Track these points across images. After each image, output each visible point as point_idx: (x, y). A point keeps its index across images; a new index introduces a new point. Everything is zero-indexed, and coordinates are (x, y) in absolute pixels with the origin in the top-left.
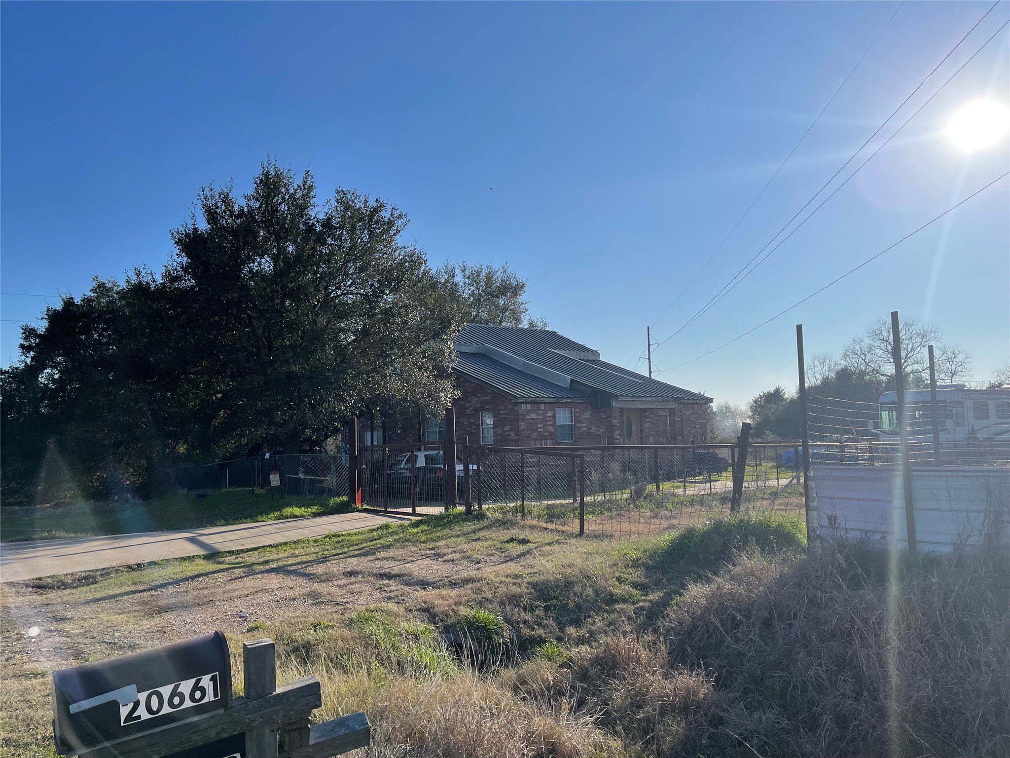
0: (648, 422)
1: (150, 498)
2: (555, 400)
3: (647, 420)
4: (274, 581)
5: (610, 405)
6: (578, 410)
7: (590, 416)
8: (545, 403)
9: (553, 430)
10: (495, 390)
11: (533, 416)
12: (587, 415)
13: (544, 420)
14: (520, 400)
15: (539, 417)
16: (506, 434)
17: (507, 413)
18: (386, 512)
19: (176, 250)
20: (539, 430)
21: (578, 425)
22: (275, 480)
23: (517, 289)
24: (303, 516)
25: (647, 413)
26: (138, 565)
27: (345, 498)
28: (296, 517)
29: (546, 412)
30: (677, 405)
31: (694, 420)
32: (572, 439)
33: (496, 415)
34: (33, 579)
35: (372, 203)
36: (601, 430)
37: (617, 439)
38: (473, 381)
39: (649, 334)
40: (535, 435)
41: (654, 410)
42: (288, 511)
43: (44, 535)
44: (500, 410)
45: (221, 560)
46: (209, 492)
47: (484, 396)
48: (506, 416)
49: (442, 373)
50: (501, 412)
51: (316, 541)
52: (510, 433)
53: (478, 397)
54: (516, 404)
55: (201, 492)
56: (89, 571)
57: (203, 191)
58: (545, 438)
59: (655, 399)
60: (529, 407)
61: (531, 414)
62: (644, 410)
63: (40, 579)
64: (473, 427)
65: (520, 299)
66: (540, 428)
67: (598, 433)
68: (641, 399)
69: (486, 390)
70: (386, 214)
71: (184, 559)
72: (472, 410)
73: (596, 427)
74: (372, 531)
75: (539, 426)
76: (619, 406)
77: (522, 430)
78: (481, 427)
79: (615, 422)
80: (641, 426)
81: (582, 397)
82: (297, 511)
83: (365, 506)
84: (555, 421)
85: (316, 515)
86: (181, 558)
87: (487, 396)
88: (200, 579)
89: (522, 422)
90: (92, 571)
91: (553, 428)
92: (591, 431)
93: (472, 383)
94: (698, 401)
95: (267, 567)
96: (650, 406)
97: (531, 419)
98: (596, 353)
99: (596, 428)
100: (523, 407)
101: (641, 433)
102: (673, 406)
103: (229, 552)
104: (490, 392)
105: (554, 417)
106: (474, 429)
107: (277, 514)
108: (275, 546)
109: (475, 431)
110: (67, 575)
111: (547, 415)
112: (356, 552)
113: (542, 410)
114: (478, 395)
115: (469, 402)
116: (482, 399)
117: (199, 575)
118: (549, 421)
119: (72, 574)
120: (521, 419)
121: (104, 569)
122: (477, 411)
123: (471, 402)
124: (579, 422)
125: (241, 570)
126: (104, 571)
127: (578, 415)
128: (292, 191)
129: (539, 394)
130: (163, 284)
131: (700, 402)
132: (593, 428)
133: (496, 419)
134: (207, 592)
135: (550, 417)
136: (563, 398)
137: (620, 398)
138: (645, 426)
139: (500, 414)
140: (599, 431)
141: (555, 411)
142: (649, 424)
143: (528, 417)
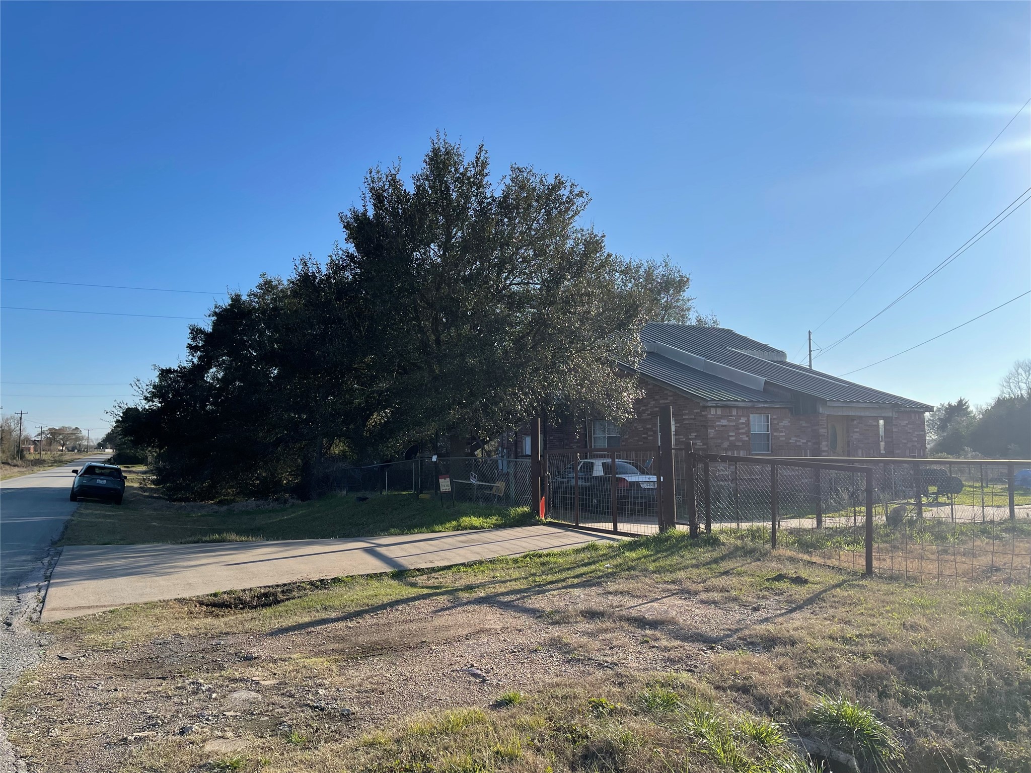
0: (857, 432)
1: (309, 499)
2: (749, 404)
3: (855, 430)
4: (492, 618)
5: (815, 412)
6: (775, 417)
7: (789, 424)
8: (737, 407)
9: (747, 439)
10: (678, 392)
11: (724, 422)
12: (786, 423)
13: (737, 428)
14: (710, 404)
15: (731, 424)
17: (691, 419)
18: (577, 527)
19: (344, 234)
20: (730, 439)
21: (775, 434)
22: (445, 485)
23: (681, 284)
24: (483, 528)
25: (855, 422)
26: (322, 581)
27: (526, 509)
28: (476, 528)
29: (738, 417)
30: (894, 413)
31: (911, 431)
32: (768, 451)
33: (679, 420)
34: (208, 595)
35: (551, 180)
36: (803, 441)
38: (650, 381)
39: (810, 339)
40: (726, 445)
41: (864, 419)
42: (466, 520)
43: (214, 537)
44: (684, 415)
45: (413, 580)
46: (368, 494)
47: (663, 399)
48: (691, 421)
50: (684, 417)
51: (515, 561)
52: (696, 441)
53: (657, 400)
54: (705, 408)
55: (360, 494)
56: (269, 587)
57: (370, 173)
58: (738, 448)
59: (870, 405)
60: (719, 412)
61: (722, 421)
62: (852, 419)
63: (215, 595)
64: (649, 433)
65: (686, 294)
66: (732, 436)
67: (798, 444)
68: (854, 405)
69: (666, 392)
70: (565, 192)
71: (370, 576)
72: (648, 415)
73: (795, 436)
74: (578, 551)
75: (730, 434)
76: (827, 413)
77: (711, 438)
79: (823, 431)
80: (848, 437)
81: (781, 402)
82: (476, 521)
83: (549, 520)
84: (749, 429)
85: (497, 527)
86: (367, 575)
87: (667, 399)
88: (400, 607)
89: (711, 429)
90: (272, 587)
91: (747, 436)
92: (790, 441)
93: (649, 384)
94: (916, 409)
95: (474, 595)
96: (858, 414)
97: (722, 426)
98: (782, 354)
99: (796, 438)
100: (713, 411)
101: (848, 446)
102: (890, 414)
103: (418, 570)
104: (671, 394)
105: (748, 423)
106: (651, 436)
107: (454, 523)
108: (470, 565)
109: (651, 438)
110: (244, 590)
111: (741, 421)
112: (576, 581)
113: (734, 416)
114: (657, 397)
115: (644, 406)
116: (661, 402)
117: (398, 602)
118: (743, 428)
119: (251, 590)
120: (710, 426)
121: (285, 585)
122: (654, 415)
123: (648, 406)
124: (777, 430)
125: (445, 597)
126: (285, 588)
127: (775, 422)
128: (462, 170)
129: (732, 397)
130: (328, 276)
131: (919, 410)
132: (792, 438)
133: (678, 425)
134: (413, 627)
135: (743, 423)
136: (759, 401)
137: (829, 404)
138: (852, 437)
139: (684, 419)
140: (800, 441)
141: (748, 417)
142: (858, 434)
143: (718, 423)
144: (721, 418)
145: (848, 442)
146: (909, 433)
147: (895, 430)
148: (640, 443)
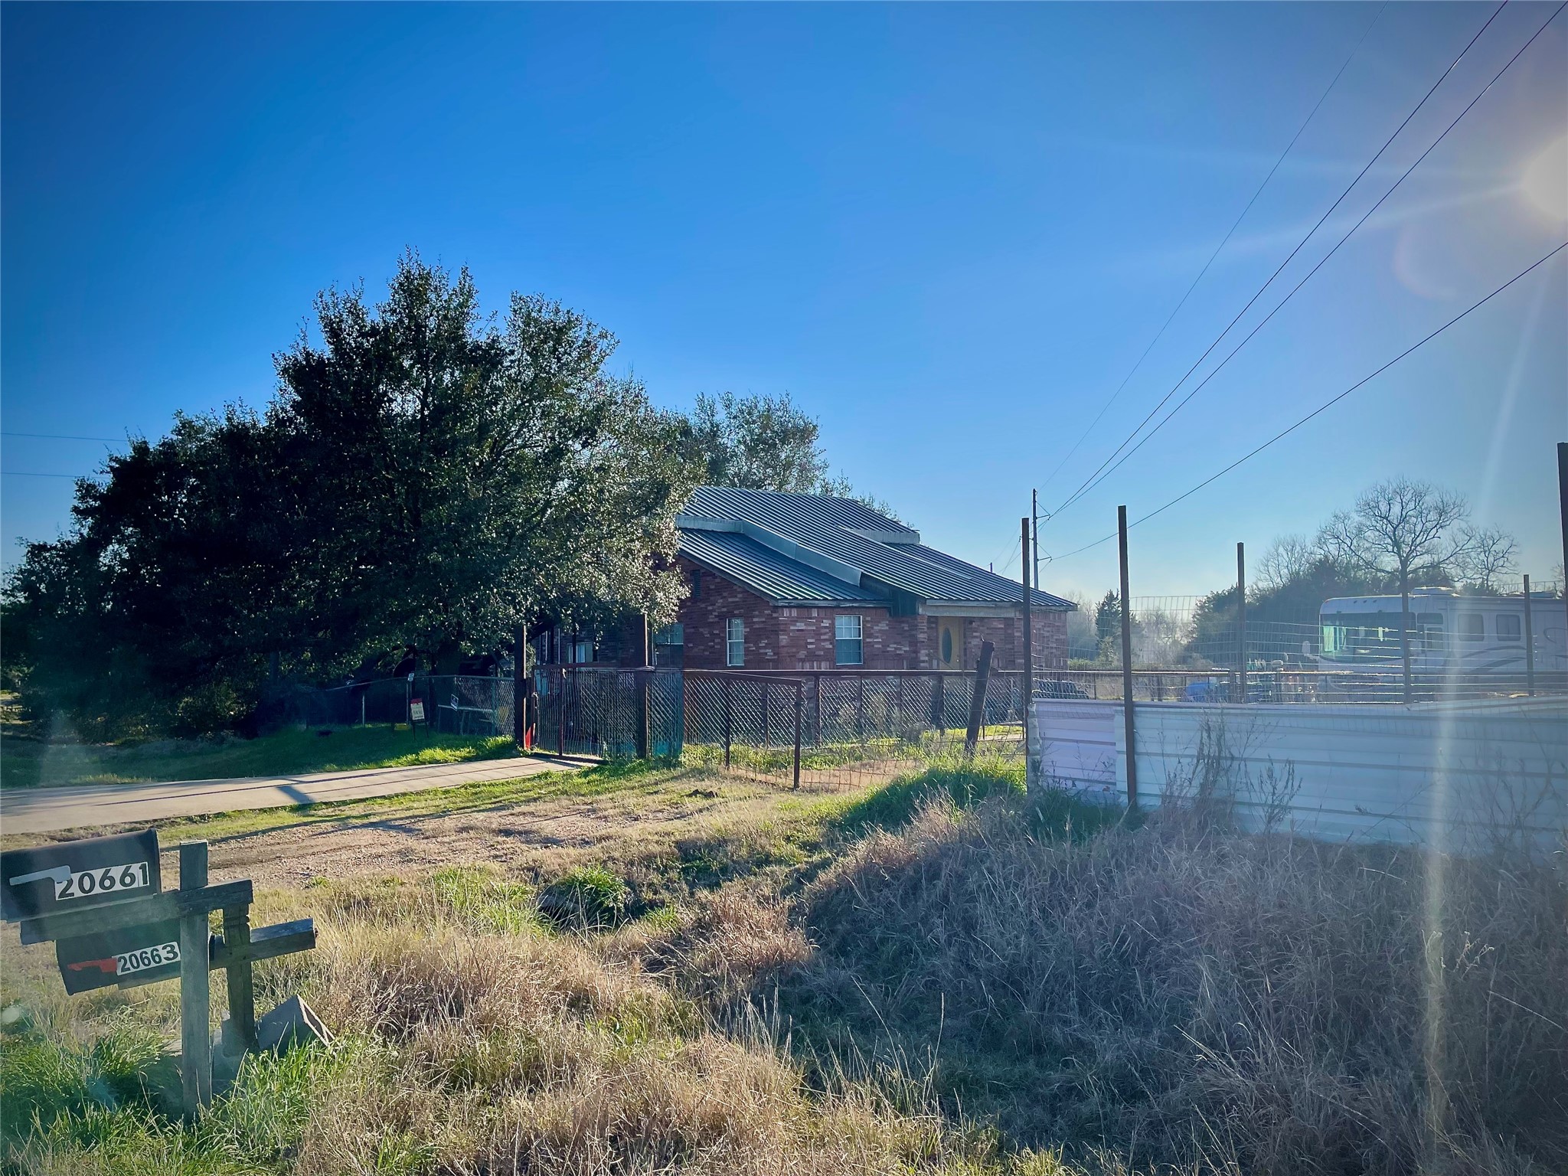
0: (976, 637)
1: (256, 735)
2: (834, 603)
3: (975, 634)
4: (366, 836)
5: (915, 613)
6: (869, 619)
7: (887, 628)
8: (819, 607)
9: (831, 646)
10: (746, 587)
11: (801, 626)
12: (883, 626)
13: (817, 634)
14: (782, 603)
15: (810, 628)
16: (762, 651)
17: (763, 622)
18: (560, 757)
19: (283, 382)
20: (809, 647)
21: (868, 640)
22: (417, 711)
24: (446, 762)
25: (974, 624)
26: (202, 817)
27: (509, 738)
28: (437, 762)
29: (820, 620)
30: (1017, 613)
31: (1048, 635)
32: (860, 661)
33: (748, 623)
34: (61, 831)
36: (903, 649)
37: (923, 662)
38: (717, 574)
39: (1035, 501)
40: (802, 654)
41: (986, 620)
42: (427, 754)
43: (87, 779)
44: (754, 617)
45: (313, 812)
46: (337, 729)
47: (731, 597)
48: (761, 626)
49: (659, 564)
50: (755, 620)
51: (446, 792)
52: (767, 651)
53: (724, 597)
54: (776, 608)
55: (323, 728)
56: (136, 823)
57: (321, 297)
58: (819, 658)
59: (984, 604)
60: (794, 613)
61: (798, 624)
62: (971, 620)
63: (69, 830)
64: (717, 641)
66: (811, 643)
67: (898, 652)
68: (960, 604)
69: (735, 587)
70: (578, 334)
71: (263, 811)
72: (716, 616)
73: (895, 643)
74: (524, 781)
75: (809, 641)
76: (928, 614)
77: (783, 646)
78: (728, 641)
79: (921, 636)
80: (965, 643)
81: (875, 600)
82: (438, 753)
83: (537, 750)
84: (834, 634)
85: (467, 760)
86: (260, 810)
87: (736, 596)
88: (274, 833)
89: (783, 635)
90: (140, 823)
91: (831, 644)
92: (889, 649)
93: (716, 577)
94: (1053, 608)
95: (366, 821)
96: (982, 615)
97: (798, 630)
98: (916, 534)
99: (895, 646)
100: (786, 613)
101: (965, 655)
102: (1012, 615)
103: (325, 803)
104: (739, 590)
105: (832, 628)
106: (718, 643)
107: (411, 757)
108: (390, 797)
109: (719, 647)
110: (105, 826)
111: (822, 625)
112: (490, 806)
113: (814, 618)
114: (725, 594)
115: (711, 605)
116: (730, 600)
117: (273, 829)
118: (825, 634)
119: (113, 825)
121: (155, 820)
122: (722, 617)
123: (714, 605)
124: (870, 636)
125: (329, 824)
126: (156, 823)
127: (869, 625)
128: (446, 297)
129: (810, 594)
130: (267, 430)
131: (1058, 609)
132: (891, 646)
133: (748, 630)
134: (278, 847)
135: (826, 627)
136: (845, 600)
137: (929, 602)
138: (970, 643)
139: (754, 622)
140: (900, 649)
141: (833, 619)
142: (978, 640)
143: (792, 628)
144: (797, 621)
145: (965, 649)
146: (1045, 637)
148: (707, 653)
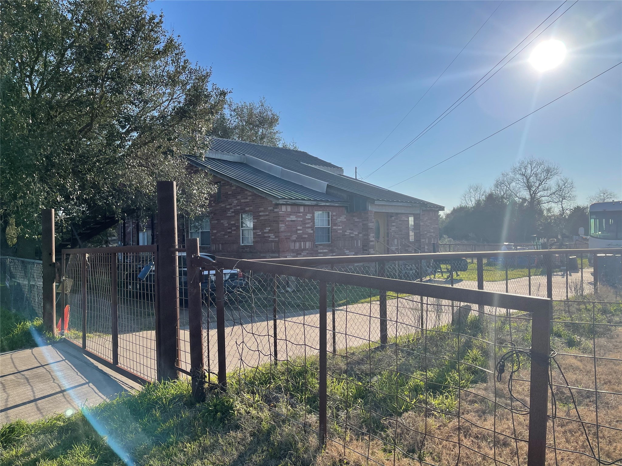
0: (394, 226)
2: (314, 203)
3: (393, 224)
5: (365, 209)
6: (334, 214)
7: (345, 220)
8: (304, 205)
9: (312, 232)
10: (255, 192)
11: (293, 218)
12: (343, 218)
13: (304, 223)
14: (281, 202)
15: (299, 219)
16: (266, 235)
17: (267, 215)
20: (299, 232)
21: (334, 228)
23: (272, 122)
25: (393, 218)
29: (305, 214)
30: (421, 211)
31: (429, 225)
32: (329, 241)
33: (256, 217)
36: (355, 233)
38: (234, 183)
39: (356, 172)
40: (294, 237)
41: (399, 215)
44: (260, 212)
47: (244, 199)
48: (266, 218)
50: (260, 214)
52: (270, 235)
53: (239, 199)
54: (277, 205)
58: (305, 240)
60: (289, 209)
61: (291, 217)
62: (391, 215)
64: (233, 228)
65: (276, 128)
66: (300, 230)
67: (351, 235)
68: (394, 204)
69: (246, 192)
72: (232, 212)
73: (350, 230)
75: (299, 228)
76: (374, 210)
77: (282, 232)
78: (241, 229)
79: (371, 225)
80: (388, 229)
81: (339, 201)
84: (314, 223)
87: (247, 198)
89: (282, 224)
91: (312, 230)
92: (346, 233)
93: (233, 186)
94: (433, 209)
96: (396, 211)
97: (291, 221)
98: (341, 169)
99: (350, 231)
100: (284, 208)
101: (388, 236)
102: (418, 212)
104: (249, 194)
105: (313, 219)
106: (234, 230)
109: (235, 232)
111: (307, 217)
113: (302, 212)
114: (239, 197)
115: (229, 205)
116: (242, 201)
118: (308, 223)
120: (282, 221)
122: (237, 213)
123: (231, 204)
124: (335, 225)
127: (334, 218)
129: (298, 196)
131: (435, 209)
132: (347, 231)
133: (256, 221)
135: (309, 219)
136: (322, 201)
137: (376, 203)
138: (391, 229)
139: (260, 216)
140: (353, 233)
141: (313, 214)
142: (395, 227)
143: (288, 219)
144: (291, 215)
145: (388, 233)
146: (428, 226)
147: (422, 224)
148: (226, 237)
